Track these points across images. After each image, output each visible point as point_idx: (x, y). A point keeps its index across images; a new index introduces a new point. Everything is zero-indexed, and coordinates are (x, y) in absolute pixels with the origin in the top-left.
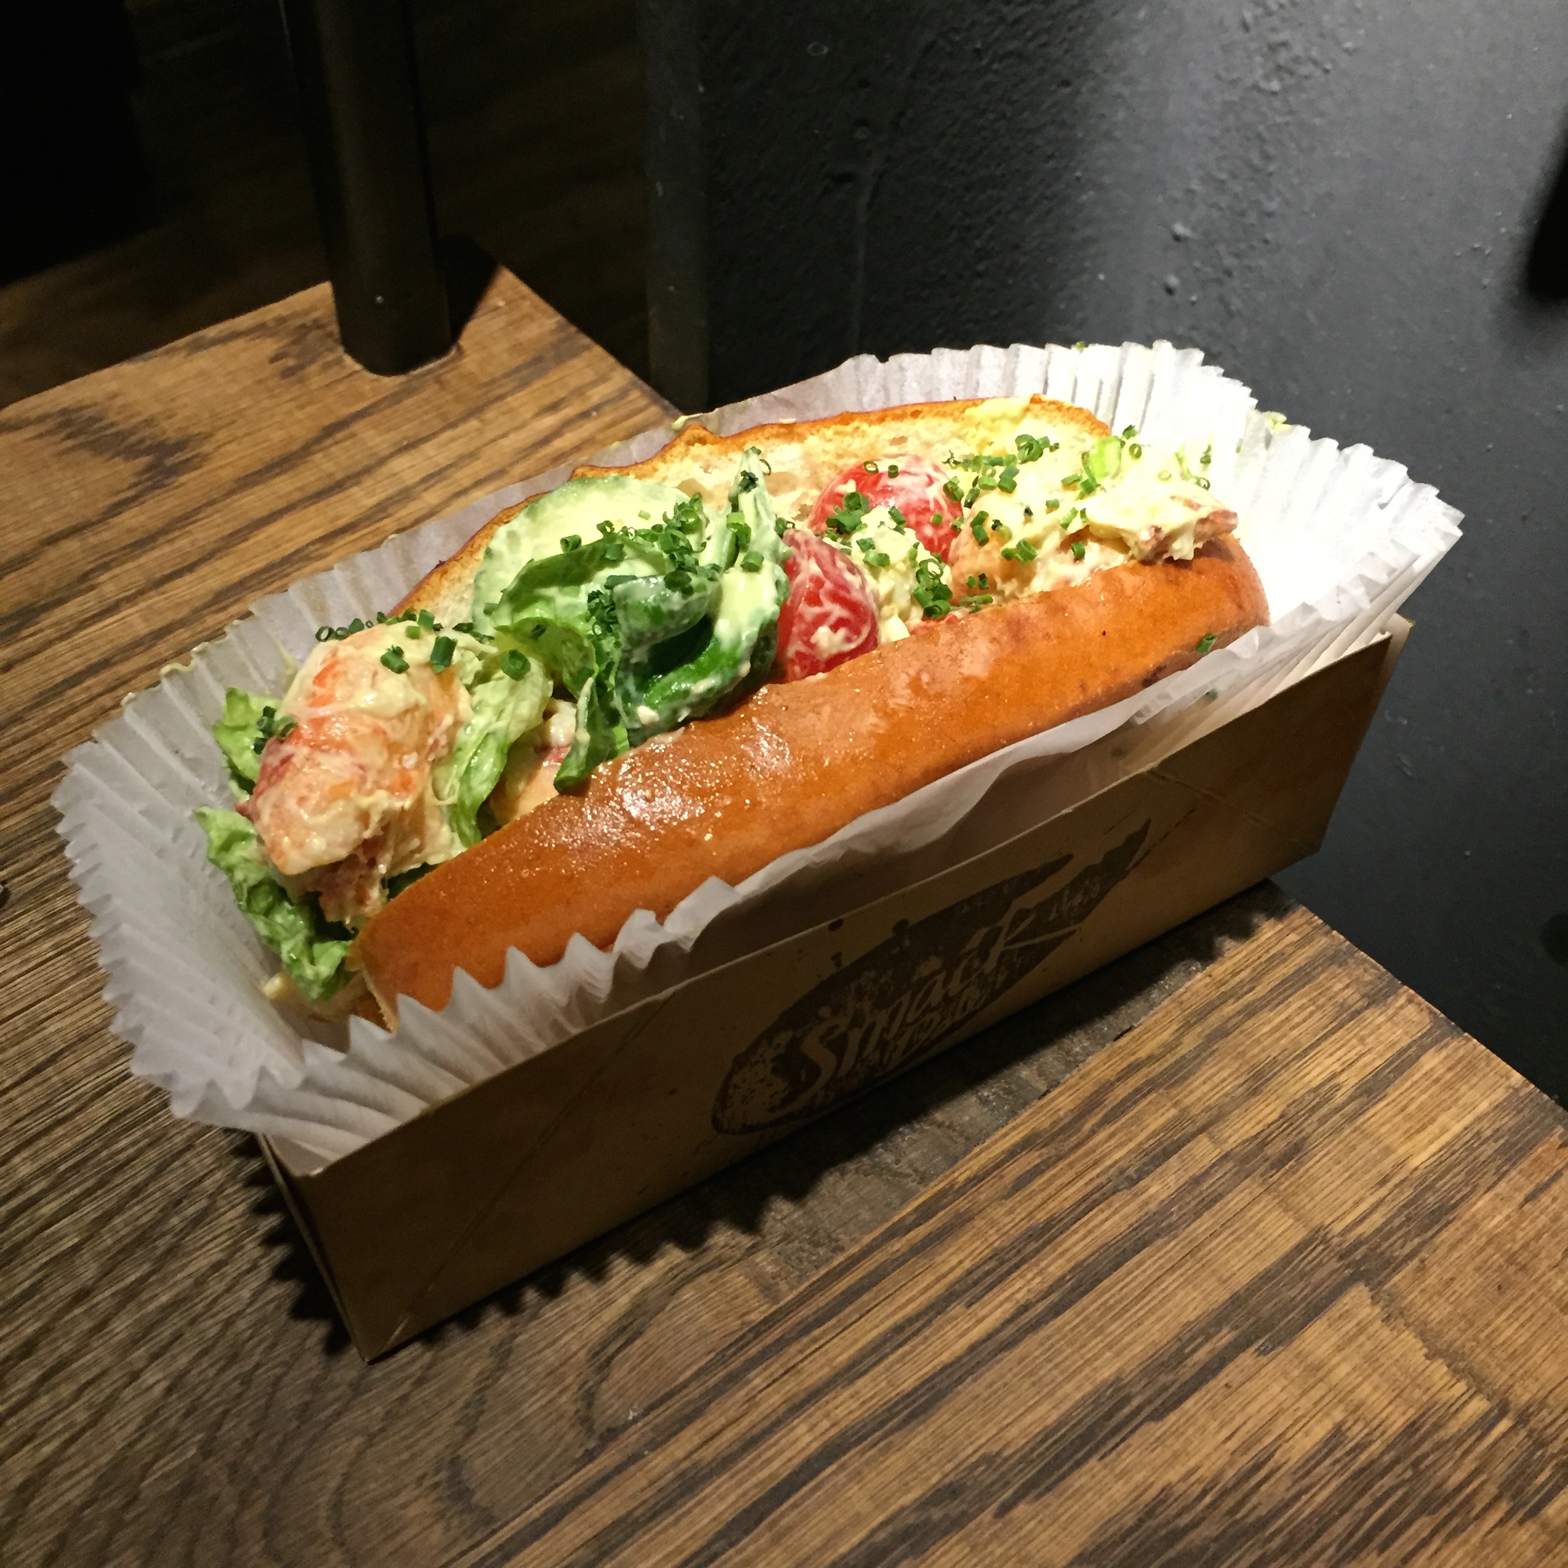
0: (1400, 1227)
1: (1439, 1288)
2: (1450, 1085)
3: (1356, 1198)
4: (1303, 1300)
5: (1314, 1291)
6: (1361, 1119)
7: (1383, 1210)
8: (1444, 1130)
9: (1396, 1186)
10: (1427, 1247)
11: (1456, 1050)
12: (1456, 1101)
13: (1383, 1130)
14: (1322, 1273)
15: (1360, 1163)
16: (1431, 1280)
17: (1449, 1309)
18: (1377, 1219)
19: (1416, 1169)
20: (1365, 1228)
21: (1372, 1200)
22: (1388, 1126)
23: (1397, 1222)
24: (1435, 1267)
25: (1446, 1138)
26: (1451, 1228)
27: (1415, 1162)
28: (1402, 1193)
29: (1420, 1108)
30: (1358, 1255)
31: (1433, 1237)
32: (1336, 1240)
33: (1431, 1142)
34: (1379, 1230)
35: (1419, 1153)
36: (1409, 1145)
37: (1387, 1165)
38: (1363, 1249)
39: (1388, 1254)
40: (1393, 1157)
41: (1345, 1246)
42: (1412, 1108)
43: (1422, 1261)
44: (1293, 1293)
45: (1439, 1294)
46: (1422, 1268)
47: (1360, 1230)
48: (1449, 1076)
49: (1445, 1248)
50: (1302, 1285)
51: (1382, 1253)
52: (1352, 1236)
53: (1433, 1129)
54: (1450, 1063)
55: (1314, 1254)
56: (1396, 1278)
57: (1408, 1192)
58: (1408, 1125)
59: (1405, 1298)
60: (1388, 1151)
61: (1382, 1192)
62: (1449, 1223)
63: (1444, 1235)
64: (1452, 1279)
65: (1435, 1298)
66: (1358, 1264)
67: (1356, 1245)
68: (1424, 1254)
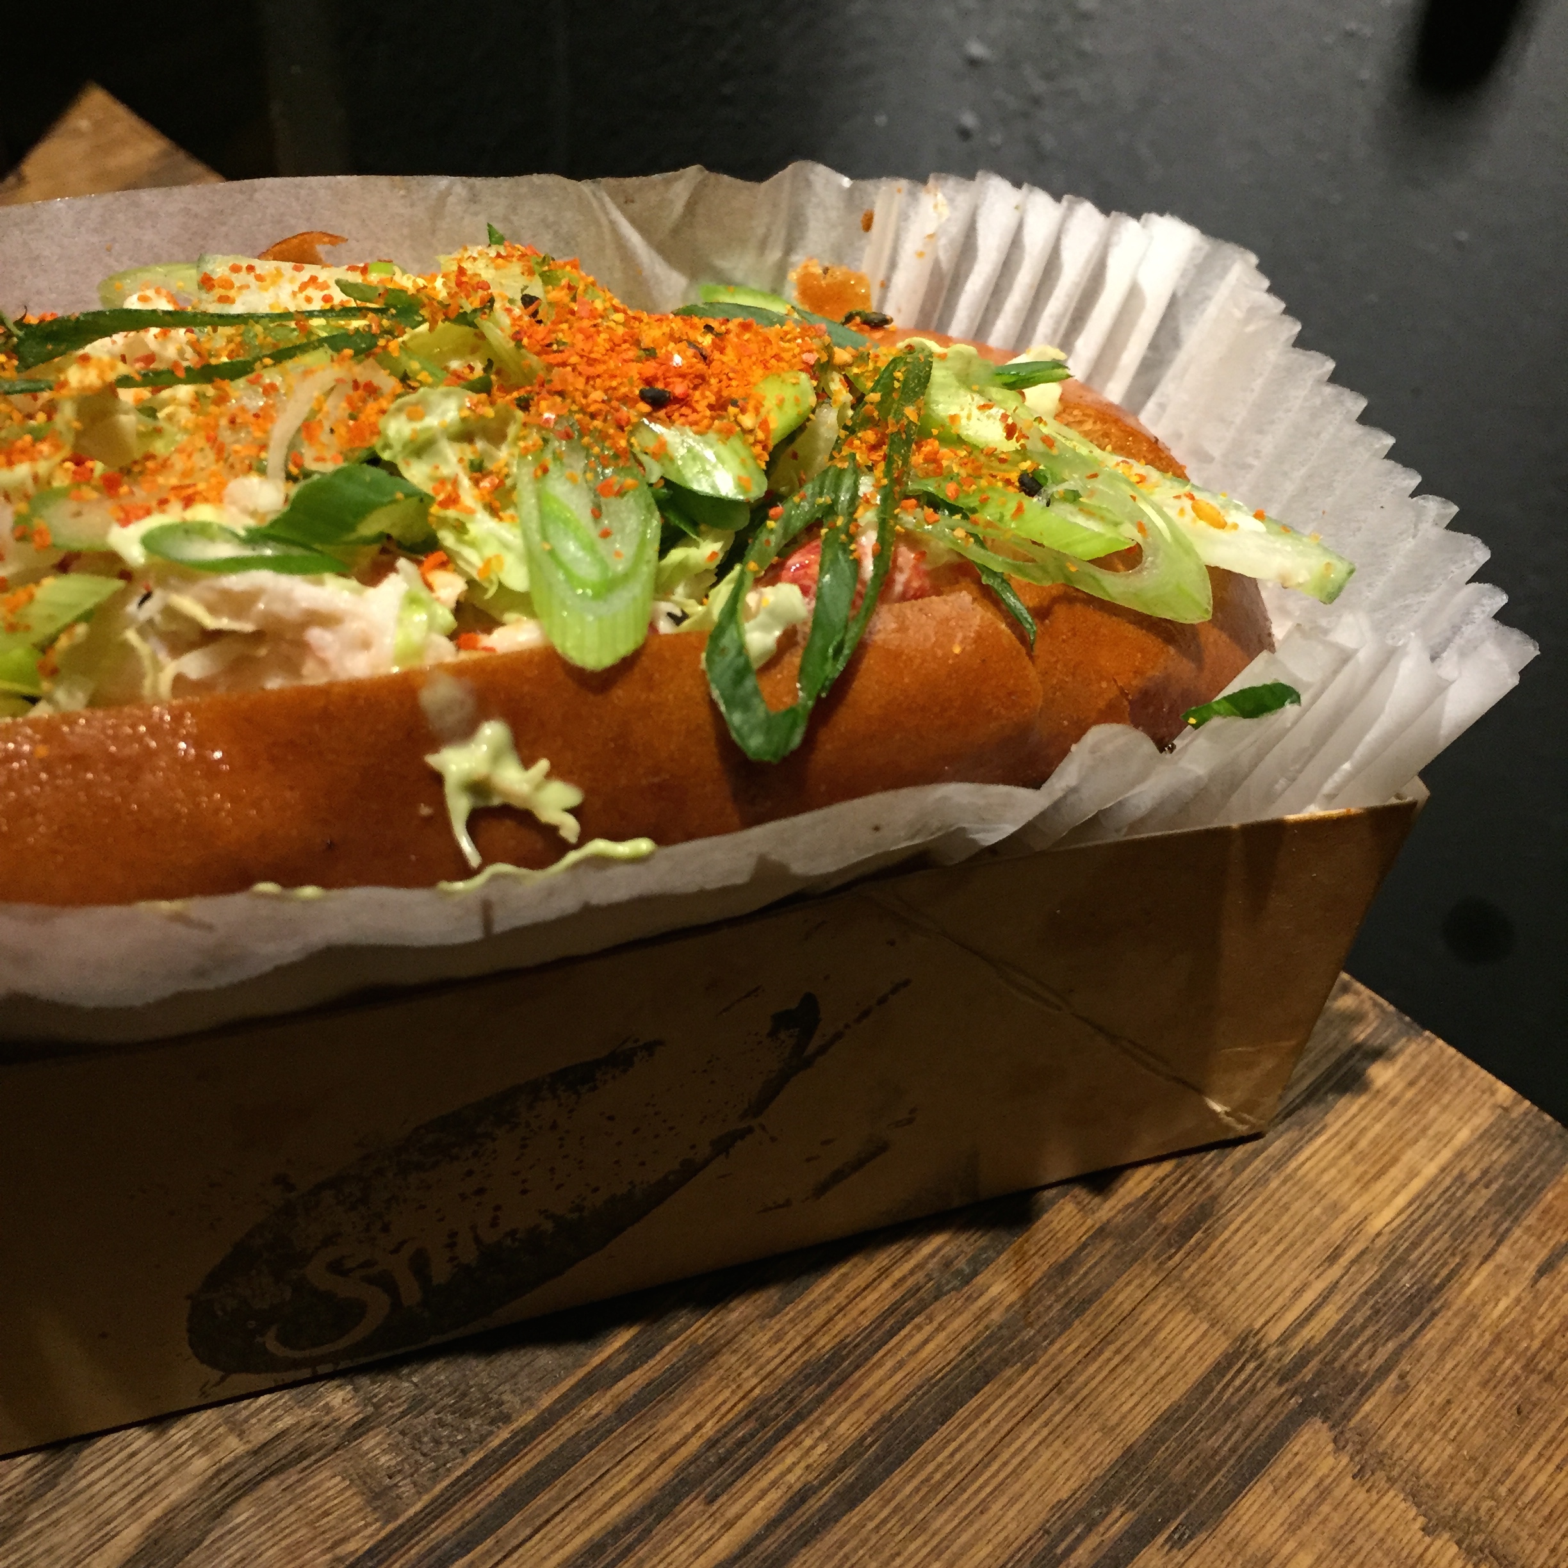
0: (1364, 1327)
1: (1432, 1417)
2: (1414, 1107)
3: (1296, 1284)
4: (1233, 1450)
5: (1246, 1435)
6: (1293, 1164)
7: (1338, 1299)
8: (1412, 1174)
9: (1353, 1262)
10: (1407, 1353)
11: (1414, 1057)
12: (1424, 1130)
13: (1326, 1178)
14: (1256, 1407)
15: (1299, 1229)
16: (1419, 1405)
17: (1450, 1450)
18: (1330, 1315)
19: (1379, 1234)
20: (1316, 1330)
21: (1319, 1286)
22: (1333, 1172)
23: (1359, 1318)
24: (1422, 1386)
25: (1417, 1185)
26: (1439, 1322)
27: (1377, 1223)
28: (1362, 1272)
29: (1375, 1143)
30: (1307, 1374)
31: (1413, 1338)
32: (1273, 1352)
33: (1396, 1193)
34: (1336, 1330)
35: (1380, 1210)
36: (1366, 1198)
37: (1337, 1229)
38: (1314, 1364)
39: (1351, 1369)
40: (1344, 1218)
41: (1287, 1360)
42: (1363, 1144)
43: (1402, 1377)
44: (1215, 1441)
45: (1434, 1427)
46: (1403, 1388)
47: (1306, 1333)
48: (1409, 1095)
49: (1433, 1354)
50: (1228, 1427)
51: (1343, 1368)
52: (1296, 1344)
53: (1396, 1173)
54: (1411, 1075)
55: (1243, 1376)
56: (1367, 1407)
57: (1371, 1273)
58: (1360, 1169)
59: (1381, 1438)
60: (1336, 1209)
61: (1335, 1272)
62: (1434, 1314)
63: (1429, 1334)
64: (1449, 1402)
65: (1427, 1434)
66: (1310, 1386)
67: (1302, 1360)
68: (1404, 1366)
